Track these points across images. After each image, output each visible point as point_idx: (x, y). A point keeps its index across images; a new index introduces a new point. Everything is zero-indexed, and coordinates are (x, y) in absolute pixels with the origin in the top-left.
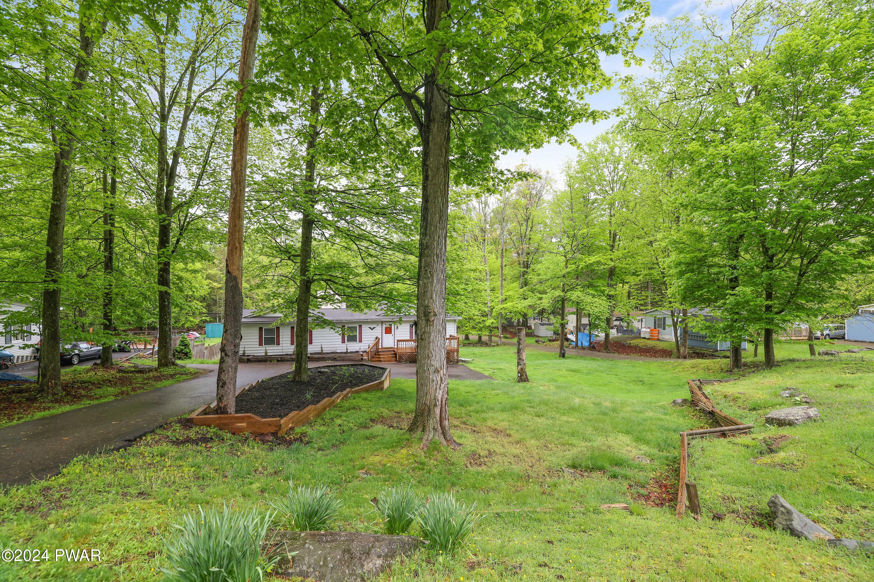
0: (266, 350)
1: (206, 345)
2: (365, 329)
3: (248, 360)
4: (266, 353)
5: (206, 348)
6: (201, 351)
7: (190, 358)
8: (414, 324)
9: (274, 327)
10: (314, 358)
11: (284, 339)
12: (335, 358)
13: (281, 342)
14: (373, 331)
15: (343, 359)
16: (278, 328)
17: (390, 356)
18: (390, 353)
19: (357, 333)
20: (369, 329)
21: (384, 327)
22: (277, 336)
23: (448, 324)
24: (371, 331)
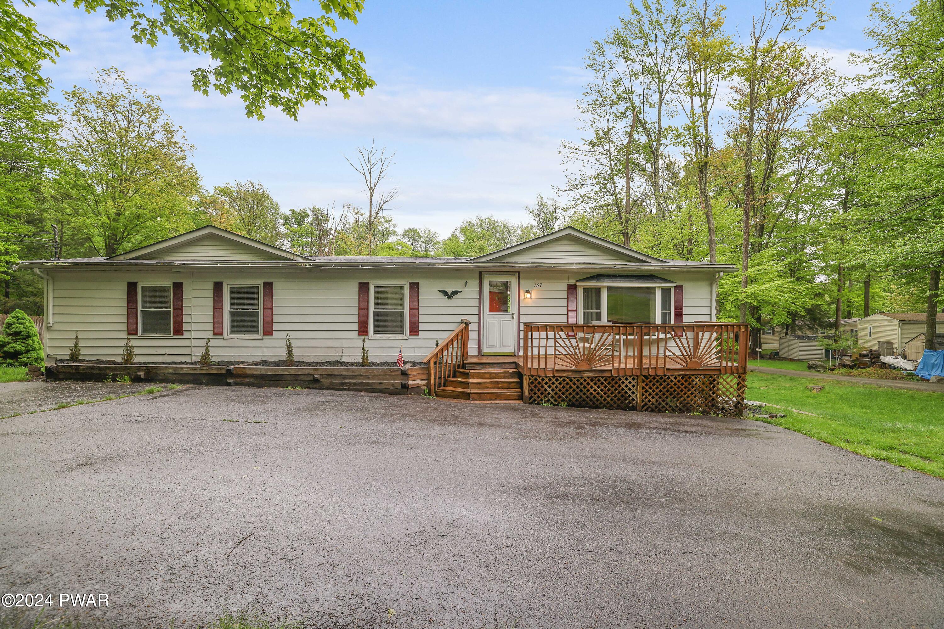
0: (128, 347)
2: (429, 295)
8: (578, 284)
9: (167, 282)
10: (247, 376)
11: (195, 318)
12: (316, 381)
13: (185, 327)
14: (454, 301)
15: (343, 384)
16: (178, 287)
17: (510, 380)
18: (511, 370)
19: (402, 308)
20: (441, 295)
21: (486, 289)
22: (174, 309)
23: (687, 287)
24: (445, 301)
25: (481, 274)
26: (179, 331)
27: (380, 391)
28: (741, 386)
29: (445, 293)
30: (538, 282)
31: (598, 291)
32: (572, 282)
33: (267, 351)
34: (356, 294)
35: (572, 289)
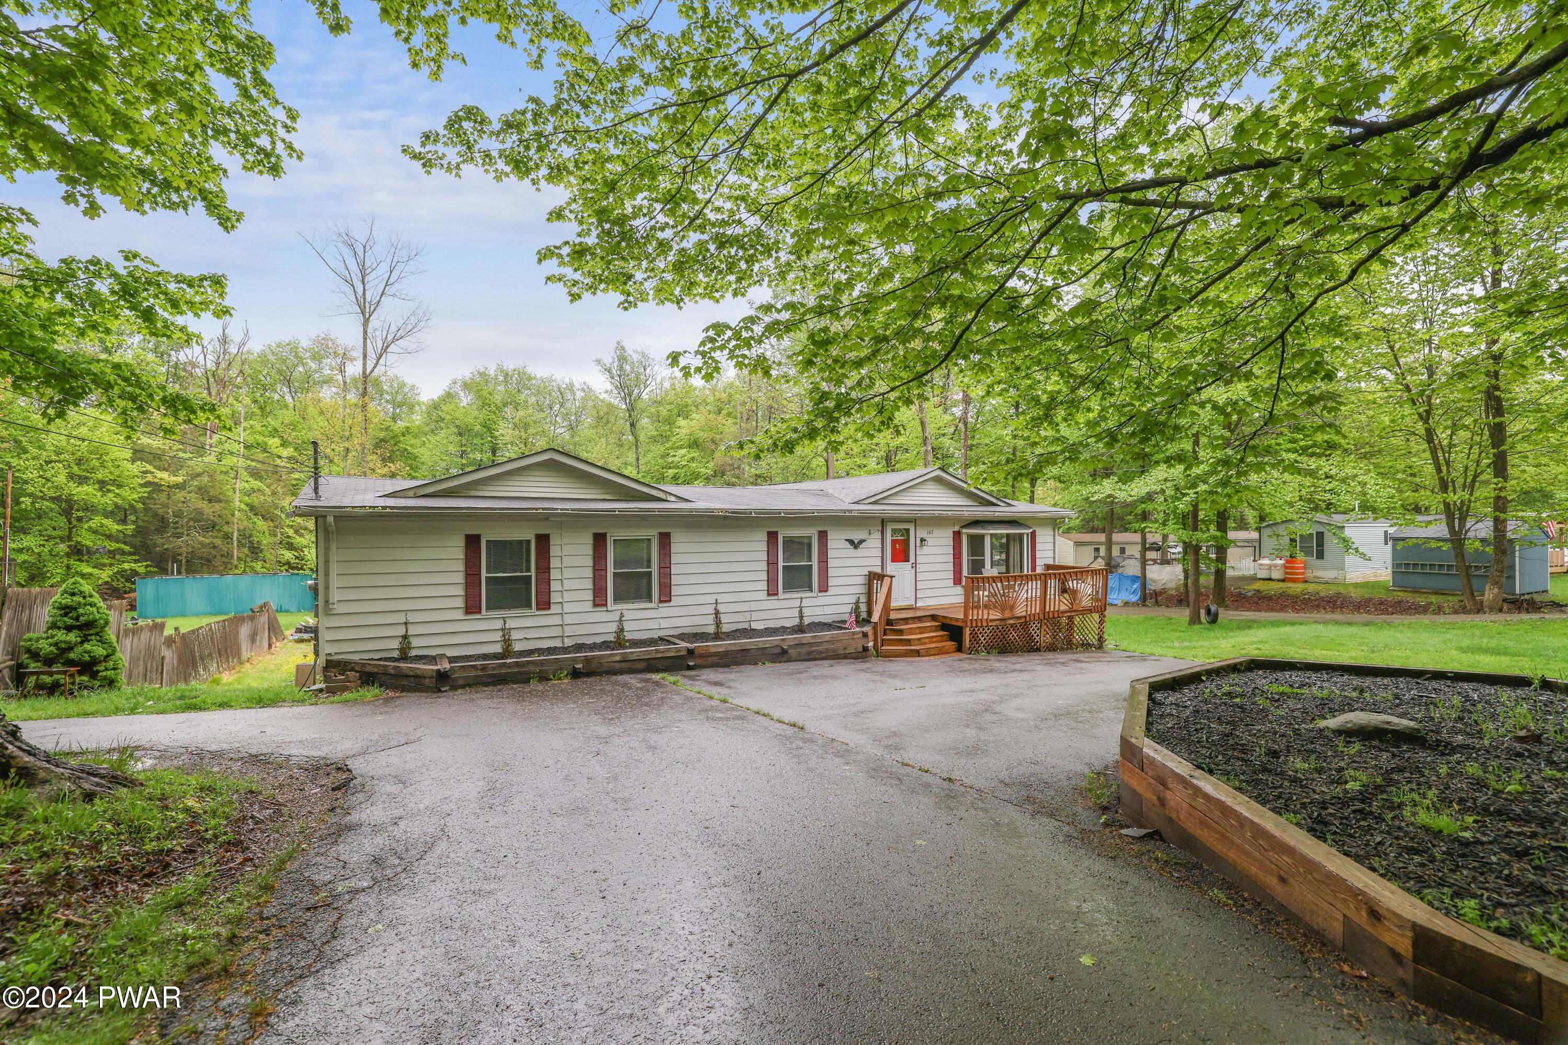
0: (506, 632)
1: (168, 631)
2: (837, 543)
3: (442, 677)
4: (507, 642)
5: (170, 641)
6: (151, 653)
7: (111, 683)
8: (964, 531)
9: (528, 534)
10: (710, 655)
11: (567, 585)
12: (784, 652)
13: (555, 598)
14: (859, 552)
15: (810, 653)
16: (543, 541)
17: (932, 634)
18: (928, 624)
19: (810, 559)
20: (848, 545)
21: (889, 538)
22: (537, 572)
23: (1039, 532)
24: (852, 552)
25: (883, 522)
26: (545, 604)
27: (845, 657)
28: (1101, 622)
29: (851, 542)
30: (930, 529)
31: (982, 537)
32: (957, 529)
33: (664, 624)
34: (763, 546)
35: (957, 535)
